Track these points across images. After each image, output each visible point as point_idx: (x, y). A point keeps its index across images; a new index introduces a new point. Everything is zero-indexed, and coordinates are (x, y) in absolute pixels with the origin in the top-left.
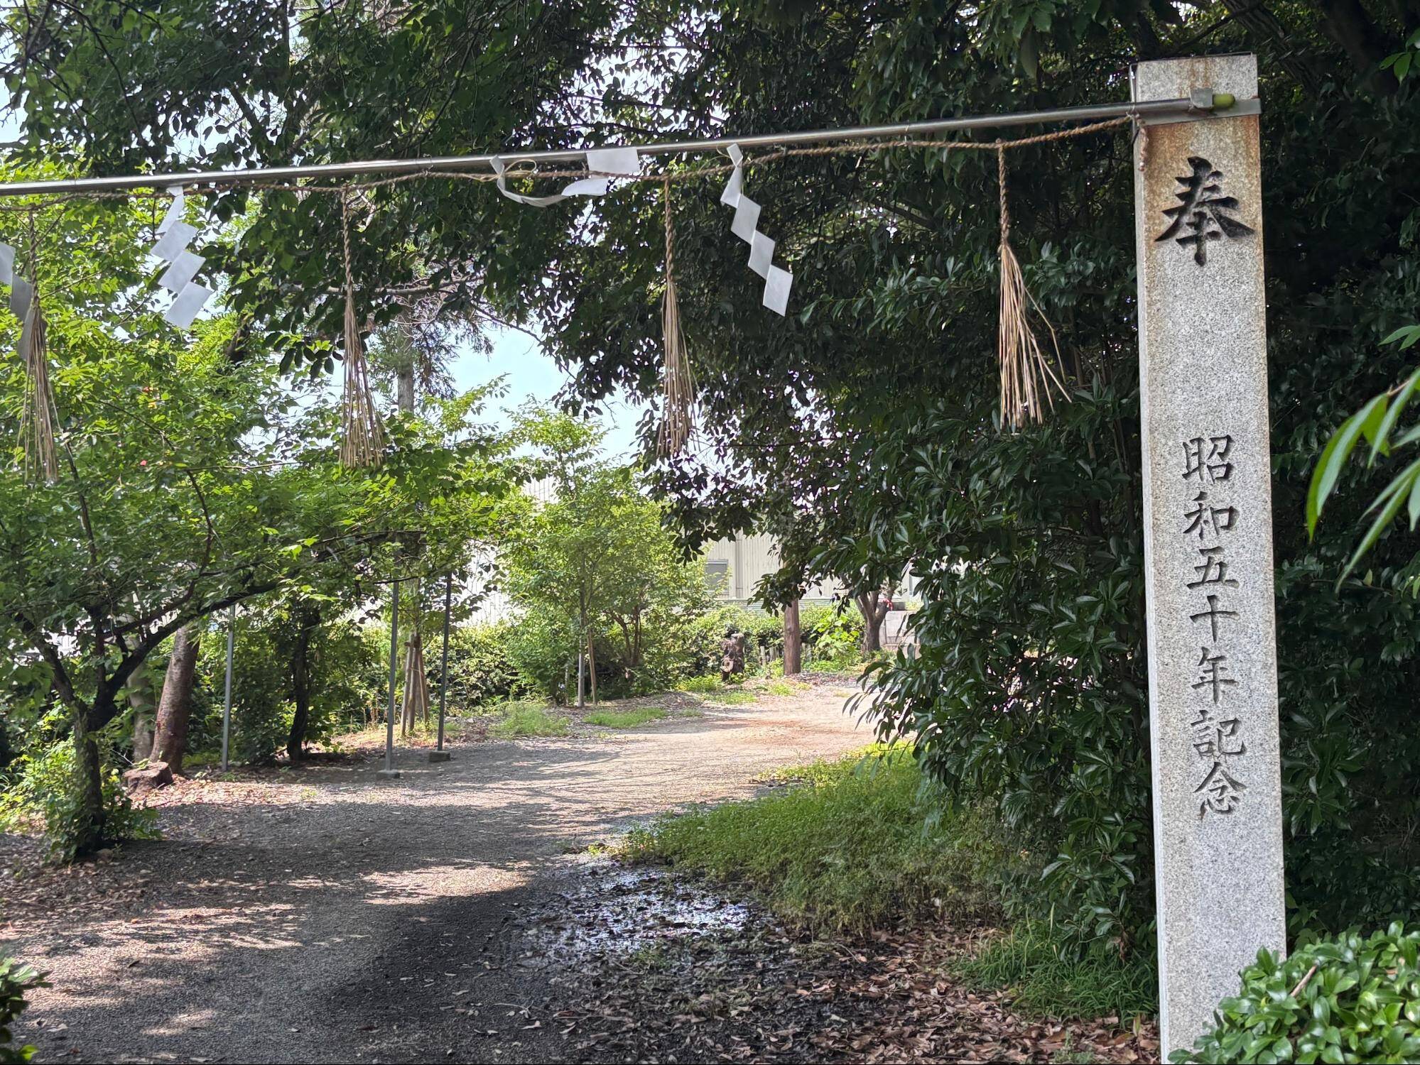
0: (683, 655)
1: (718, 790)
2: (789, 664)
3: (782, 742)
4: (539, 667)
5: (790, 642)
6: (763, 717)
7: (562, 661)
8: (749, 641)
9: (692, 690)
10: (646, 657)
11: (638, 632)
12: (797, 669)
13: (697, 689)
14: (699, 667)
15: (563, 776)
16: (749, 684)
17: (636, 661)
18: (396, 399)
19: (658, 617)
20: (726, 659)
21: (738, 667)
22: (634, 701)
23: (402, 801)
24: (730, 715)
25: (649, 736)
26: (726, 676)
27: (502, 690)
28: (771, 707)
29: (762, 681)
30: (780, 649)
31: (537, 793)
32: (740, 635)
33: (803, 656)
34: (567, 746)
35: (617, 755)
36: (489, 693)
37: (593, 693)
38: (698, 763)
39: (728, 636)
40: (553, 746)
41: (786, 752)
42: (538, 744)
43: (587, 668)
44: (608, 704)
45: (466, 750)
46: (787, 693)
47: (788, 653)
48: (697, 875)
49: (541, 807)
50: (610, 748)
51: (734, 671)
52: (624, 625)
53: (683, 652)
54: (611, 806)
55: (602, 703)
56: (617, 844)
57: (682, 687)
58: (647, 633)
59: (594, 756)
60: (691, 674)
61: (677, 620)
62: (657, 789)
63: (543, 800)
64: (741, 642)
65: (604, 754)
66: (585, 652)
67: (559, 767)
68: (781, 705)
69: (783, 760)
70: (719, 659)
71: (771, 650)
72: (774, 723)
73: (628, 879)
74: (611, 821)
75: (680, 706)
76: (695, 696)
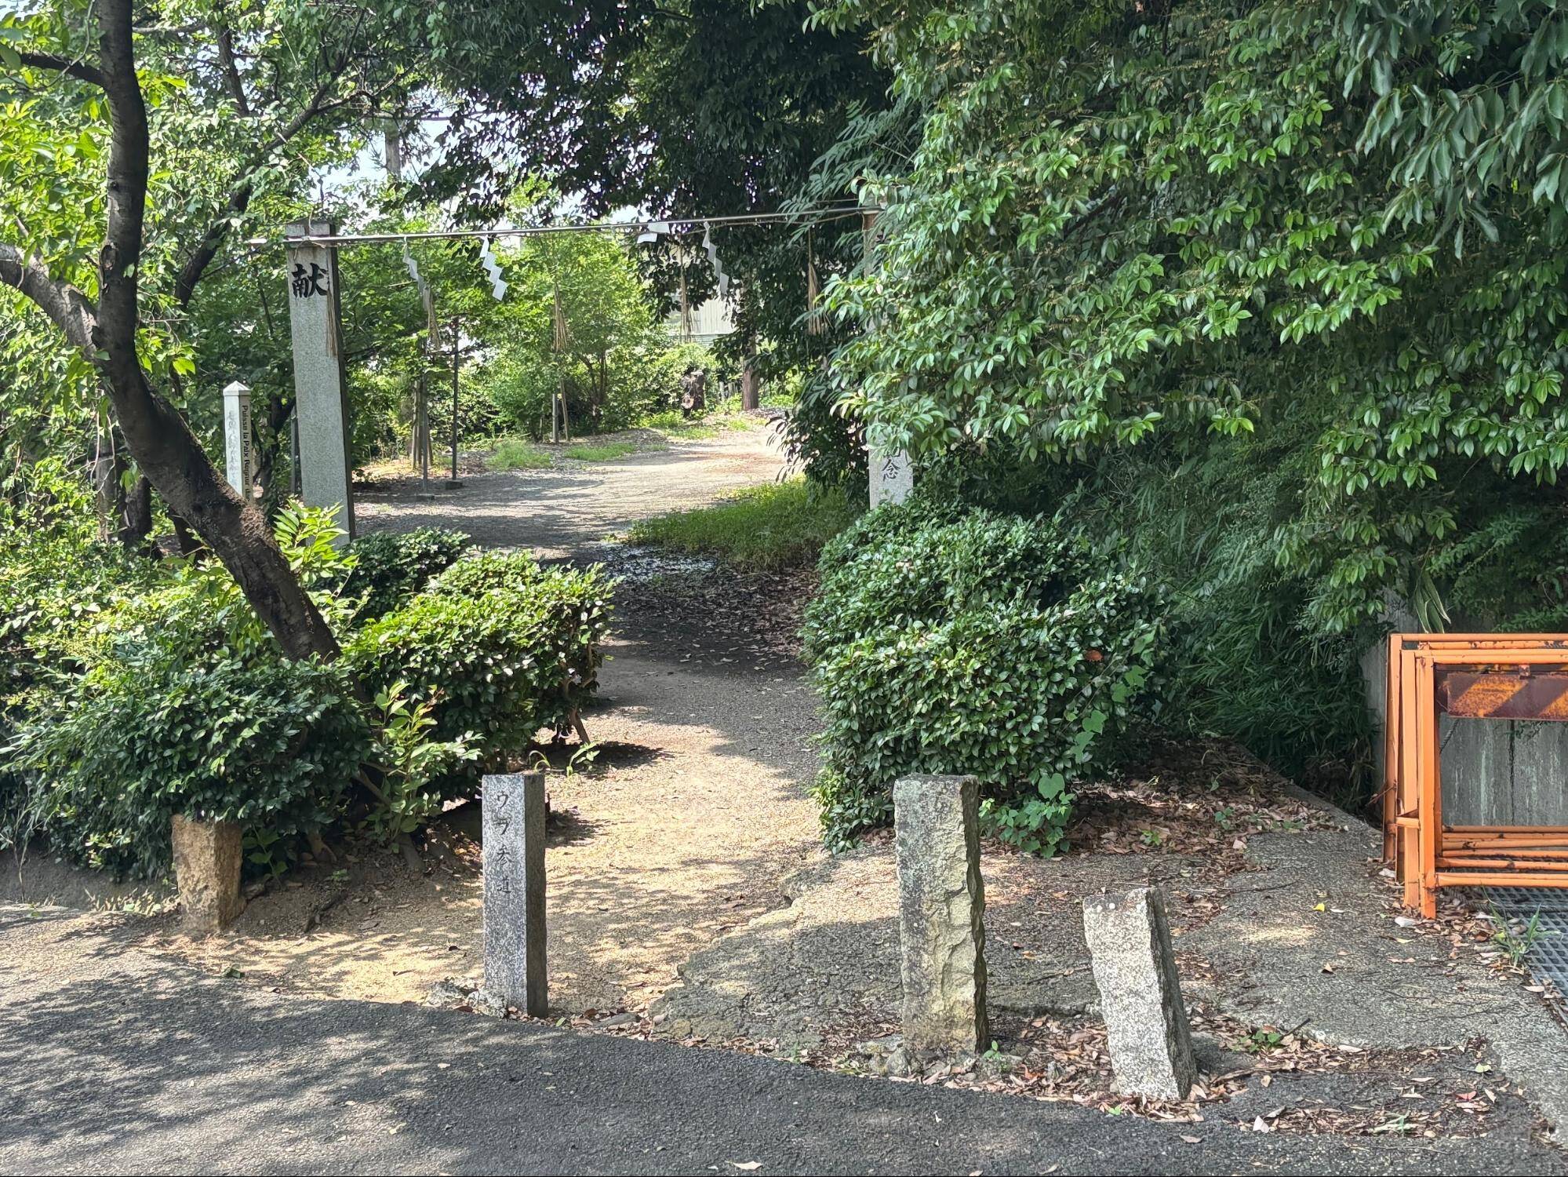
0: (646, 392)
1: (687, 505)
2: (746, 399)
3: (738, 471)
4: (518, 407)
5: (748, 378)
6: (723, 450)
7: (539, 402)
8: (708, 377)
9: (655, 426)
10: (610, 396)
11: (604, 371)
12: (755, 404)
13: (662, 426)
14: (661, 405)
15: (565, 497)
16: (709, 420)
17: (602, 399)
18: (384, 162)
19: (621, 358)
20: (687, 396)
21: (699, 404)
22: (603, 437)
23: (455, 513)
24: (693, 449)
25: (625, 468)
26: (686, 413)
27: (479, 427)
28: (730, 441)
29: (722, 417)
30: (738, 384)
31: (551, 508)
32: (699, 373)
33: (761, 391)
34: (556, 476)
35: (602, 482)
36: (468, 431)
37: (565, 430)
38: (671, 486)
39: (688, 373)
40: (546, 476)
41: (741, 478)
42: (533, 474)
43: (559, 405)
44: (580, 440)
45: (474, 480)
46: (744, 428)
47: (746, 388)
48: (681, 549)
49: (558, 517)
50: (594, 477)
51: (695, 407)
52: (589, 365)
53: (644, 390)
54: (610, 516)
55: (574, 440)
56: (623, 535)
57: (645, 423)
58: (612, 373)
59: (583, 484)
60: (652, 411)
61: (639, 360)
62: (642, 505)
63: (557, 513)
64: (701, 379)
65: (593, 482)
66: (559, 391)
67: (559, 491)
68: (739, 440)
69: (738, 484)
70: (680, 396)
71: (730, 386)
72: (732, 456)
73: (636, 552)
74: (612, 523)
75: (645, 441)
76: (660, 432)
